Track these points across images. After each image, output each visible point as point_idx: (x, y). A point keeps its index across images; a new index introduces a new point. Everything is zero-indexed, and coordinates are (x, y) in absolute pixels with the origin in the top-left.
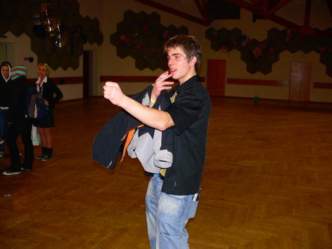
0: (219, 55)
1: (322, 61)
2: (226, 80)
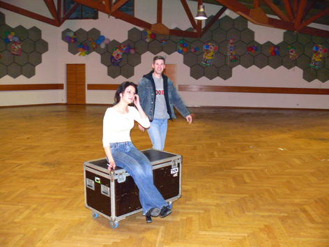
0: (78, 59)
1: (185, 62)
2: (86, 86)
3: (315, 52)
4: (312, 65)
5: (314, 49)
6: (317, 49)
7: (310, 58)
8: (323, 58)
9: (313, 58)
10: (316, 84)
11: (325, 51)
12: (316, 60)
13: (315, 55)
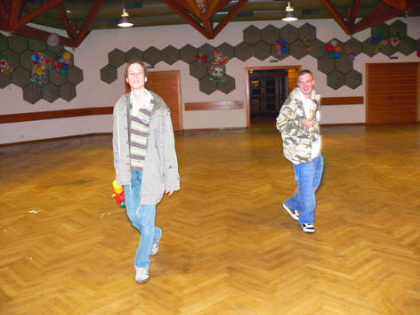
3: (35, 63)
4: (33, 80)
5: (33, 58)
6: (38, 58)
7: (31, 72)
8: (47, 70)
9: (34, 72)
10: (42, 106)
11: (48, 61)
12: (39, 73)
13: (35, 67)
